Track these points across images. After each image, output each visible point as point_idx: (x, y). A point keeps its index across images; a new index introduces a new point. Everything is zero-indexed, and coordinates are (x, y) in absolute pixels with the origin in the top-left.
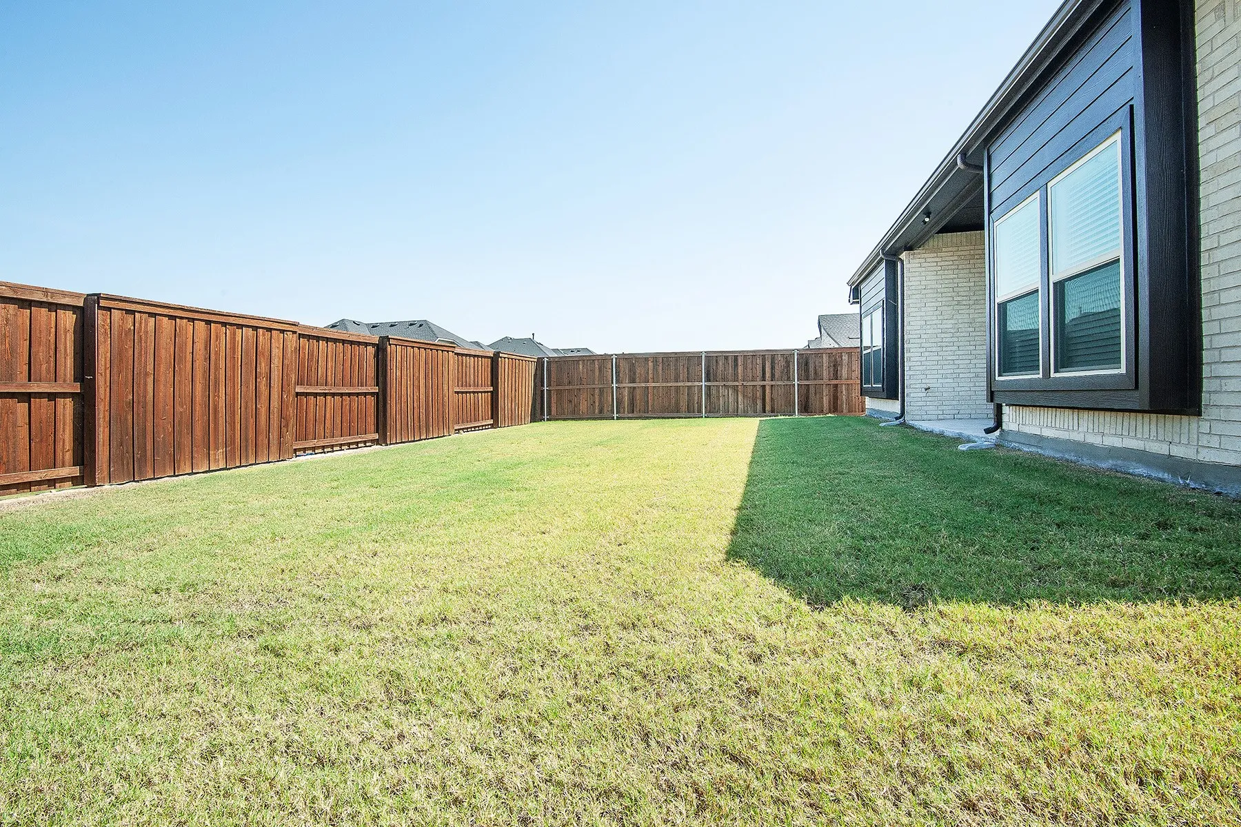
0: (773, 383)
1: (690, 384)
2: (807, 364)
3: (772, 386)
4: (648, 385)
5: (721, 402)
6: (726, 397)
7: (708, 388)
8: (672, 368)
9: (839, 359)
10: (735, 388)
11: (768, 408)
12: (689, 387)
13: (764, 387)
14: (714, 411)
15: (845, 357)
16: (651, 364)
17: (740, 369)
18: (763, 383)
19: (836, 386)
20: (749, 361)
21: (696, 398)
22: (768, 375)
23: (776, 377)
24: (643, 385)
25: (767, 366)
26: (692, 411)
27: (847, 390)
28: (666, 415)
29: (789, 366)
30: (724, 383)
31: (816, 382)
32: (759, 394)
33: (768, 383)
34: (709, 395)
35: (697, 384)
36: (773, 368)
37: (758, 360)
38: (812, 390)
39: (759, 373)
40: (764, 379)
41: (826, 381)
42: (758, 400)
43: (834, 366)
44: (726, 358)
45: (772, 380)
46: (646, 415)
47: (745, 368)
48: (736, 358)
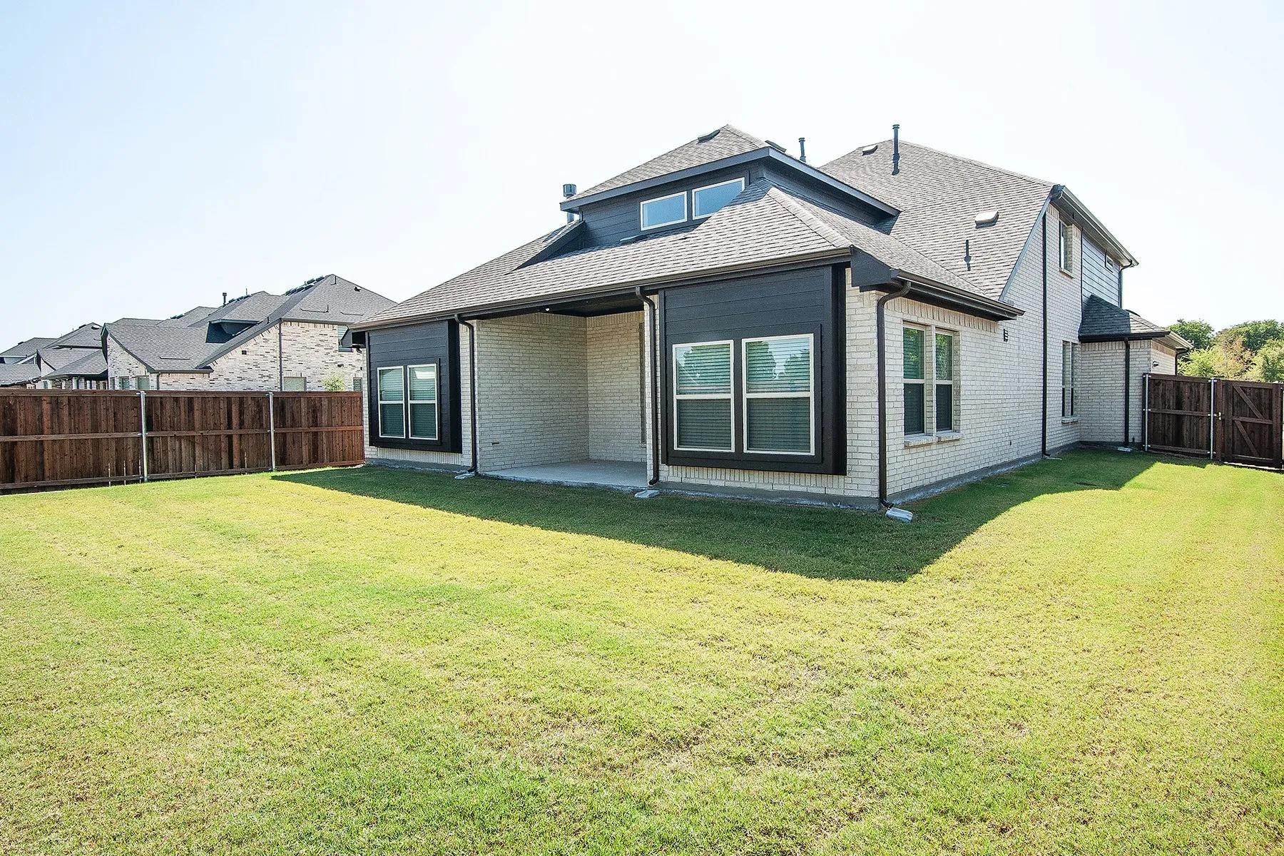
0: (242, 432)
1: (120, 435)
2: (283, 409)
3: (241, 435)
4: (42, 437)
5: (170, 458)
6: (176, 449)
7: (150, 440)
8: (87, 412)
9: (318, 405)
10: (191, 441)
11: (236, 462)
12: (118, 440)
13: (230, 437)
14: (160, 472)
15: (325, 403)
16: (46, 406)
17: (197, 414)
18: (229, 432)
19: (316, 434)
20: (210, 404)
21: (130, 454)
22: (235, 421)
23: (246, 425)
24: (33, 438)
25: (233, 410)
26: (125, 473)
27: (328, 438)
28: (79, 481)
29: (261, 411)
30: (175, 433)
31: (293, 430)
32: (224, 445)
33: (235, 432)
34: (151, 450)
35: (133, 434)
36: (241, 413)
37: (222, 404)
38: (289, 439)
39: (224, 420)
40: (229, 426)
41: (304, 428)
42: (223, 453)
43: (314, 411)
44: (176, 400)
45: (241, 428)
46: (40, 483)
47: (204, 412)
48: (190, 401)
